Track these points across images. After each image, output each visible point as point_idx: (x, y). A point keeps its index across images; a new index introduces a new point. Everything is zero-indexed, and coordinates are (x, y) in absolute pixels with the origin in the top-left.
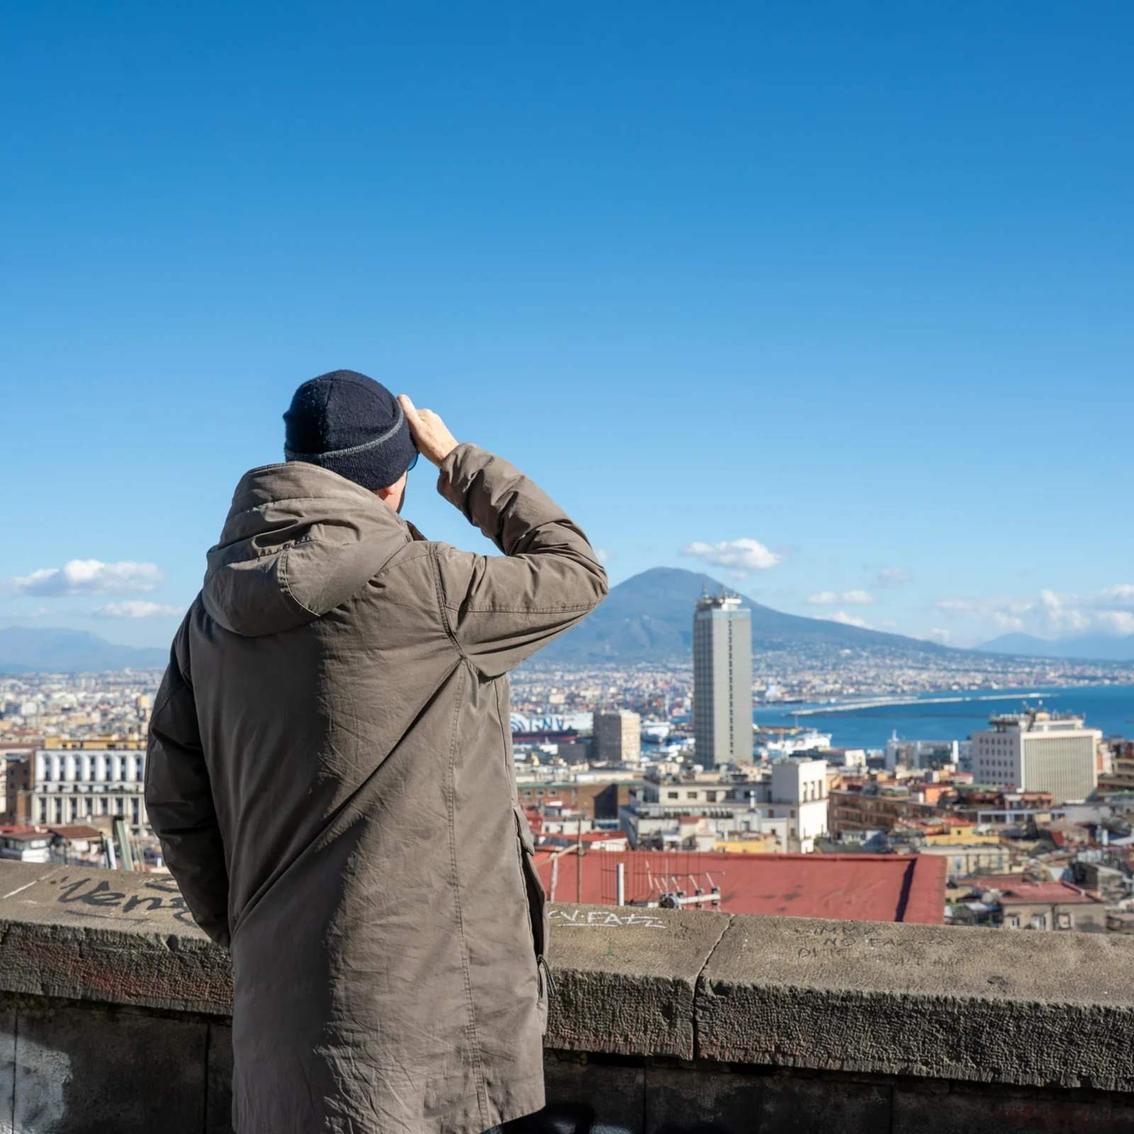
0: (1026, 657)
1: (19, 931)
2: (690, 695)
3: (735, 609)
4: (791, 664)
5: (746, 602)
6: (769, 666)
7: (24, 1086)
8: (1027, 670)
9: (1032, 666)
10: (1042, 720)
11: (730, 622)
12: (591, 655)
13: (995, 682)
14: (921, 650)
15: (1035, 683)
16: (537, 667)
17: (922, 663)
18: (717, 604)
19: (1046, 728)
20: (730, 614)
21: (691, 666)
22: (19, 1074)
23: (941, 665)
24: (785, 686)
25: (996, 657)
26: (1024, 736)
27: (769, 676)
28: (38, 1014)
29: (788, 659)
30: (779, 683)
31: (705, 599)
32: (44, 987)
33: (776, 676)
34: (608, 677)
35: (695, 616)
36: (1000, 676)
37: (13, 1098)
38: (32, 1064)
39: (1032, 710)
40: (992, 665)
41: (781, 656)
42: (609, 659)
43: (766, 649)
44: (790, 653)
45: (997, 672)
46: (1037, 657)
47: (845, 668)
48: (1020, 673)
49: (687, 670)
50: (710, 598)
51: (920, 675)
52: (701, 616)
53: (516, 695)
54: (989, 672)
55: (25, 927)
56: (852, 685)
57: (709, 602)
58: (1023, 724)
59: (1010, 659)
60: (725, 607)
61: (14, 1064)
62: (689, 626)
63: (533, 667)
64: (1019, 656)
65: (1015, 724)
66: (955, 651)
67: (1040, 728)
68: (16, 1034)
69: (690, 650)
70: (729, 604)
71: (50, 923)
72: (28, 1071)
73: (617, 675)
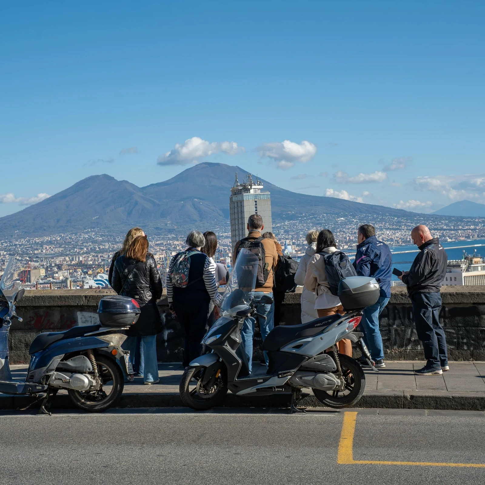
0: (472, 218)
1: (92, 296)
2: (230, 255)
3: (259, 192)
4: (302, 230)
5: (268, 187)
6: (287, 232)
7: (93, 319)
8: (472, 227)
9: (476, 224)
10: (477, 263)
11: (256, 201)
12: (157, 228)
13: (449, 237)
14: (395, 216)
15: (478, 236)
16: (117, 240)
17: (396, 225)
18: (246, 190)
19: (479, 268)
20: (256, 196)
21: (229, 234)
22: (92, 318)
23: (410, 226)
24: (298, 245)
25: (449, 219)
26: (464, 274)
27: (287, 239)
28: (94, 309)
29: (300, 227)
30: (294, 244)
31: (237, 186)
32: (96, 304)
33: (292, 239)
34: (170, 244)
35: (231, 199)
36: (453, 232)
37: (91, 322)
38: (94, 316)
39: (470, 256)
40: (447, 225)
41: (294, 225)
42: (170, 231)
43: (283, 219)
44: (301, 222)
45: (451, 230)
46: (480, 218)
47: (340, 231)
48: (467, 229)
49: (227, 237)
50: (241, 185)
51: (395, 234)
52: (235, 199)
53: (103, 260)
54: (445, 230)
55: (93, 296)
56: (346, 243)
57: (240, 188)
58: (464, 266)
59: (460, 219)
60: (252, 191)
61: (91, 317)
62: (227, 205)
63: (114, 239)
64: (466, 218)
65: (459, 266)
66: (420, 215)
67: (476, 269)
68: (91, 312)
69: (229, 222)
70: (255, 189)
71: (97, 295)
72: (93, 317)
73: (176, 243)
